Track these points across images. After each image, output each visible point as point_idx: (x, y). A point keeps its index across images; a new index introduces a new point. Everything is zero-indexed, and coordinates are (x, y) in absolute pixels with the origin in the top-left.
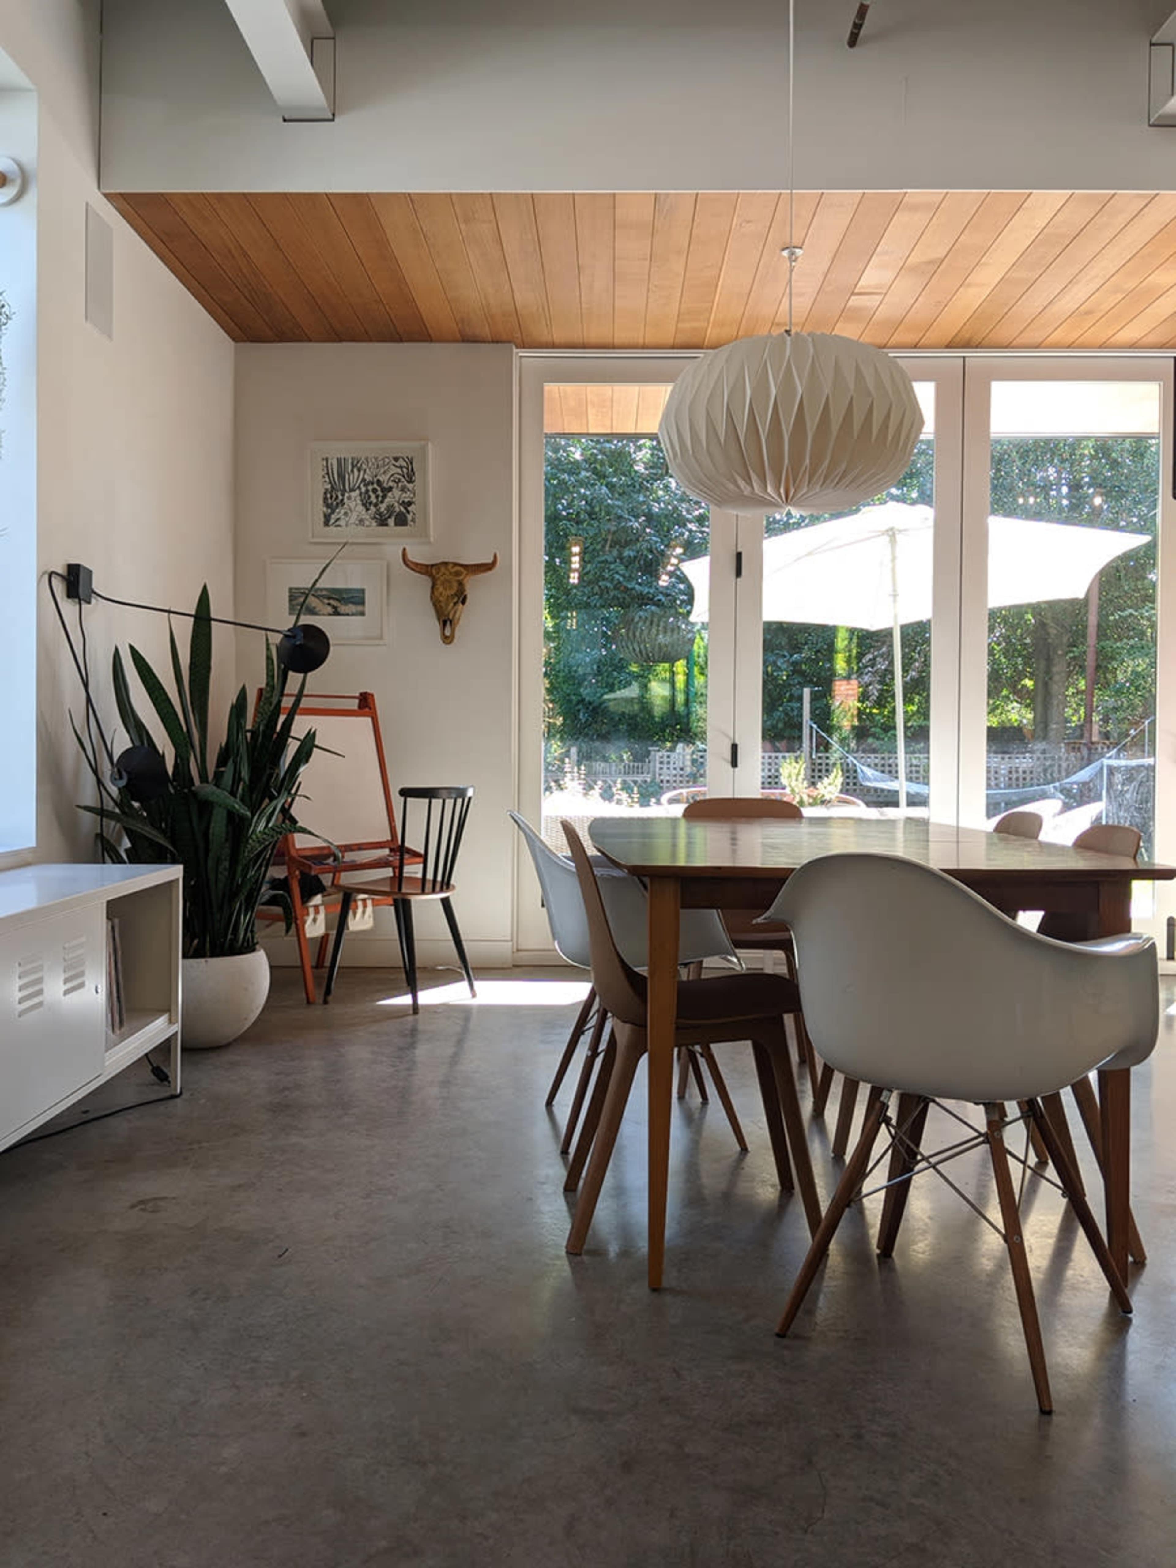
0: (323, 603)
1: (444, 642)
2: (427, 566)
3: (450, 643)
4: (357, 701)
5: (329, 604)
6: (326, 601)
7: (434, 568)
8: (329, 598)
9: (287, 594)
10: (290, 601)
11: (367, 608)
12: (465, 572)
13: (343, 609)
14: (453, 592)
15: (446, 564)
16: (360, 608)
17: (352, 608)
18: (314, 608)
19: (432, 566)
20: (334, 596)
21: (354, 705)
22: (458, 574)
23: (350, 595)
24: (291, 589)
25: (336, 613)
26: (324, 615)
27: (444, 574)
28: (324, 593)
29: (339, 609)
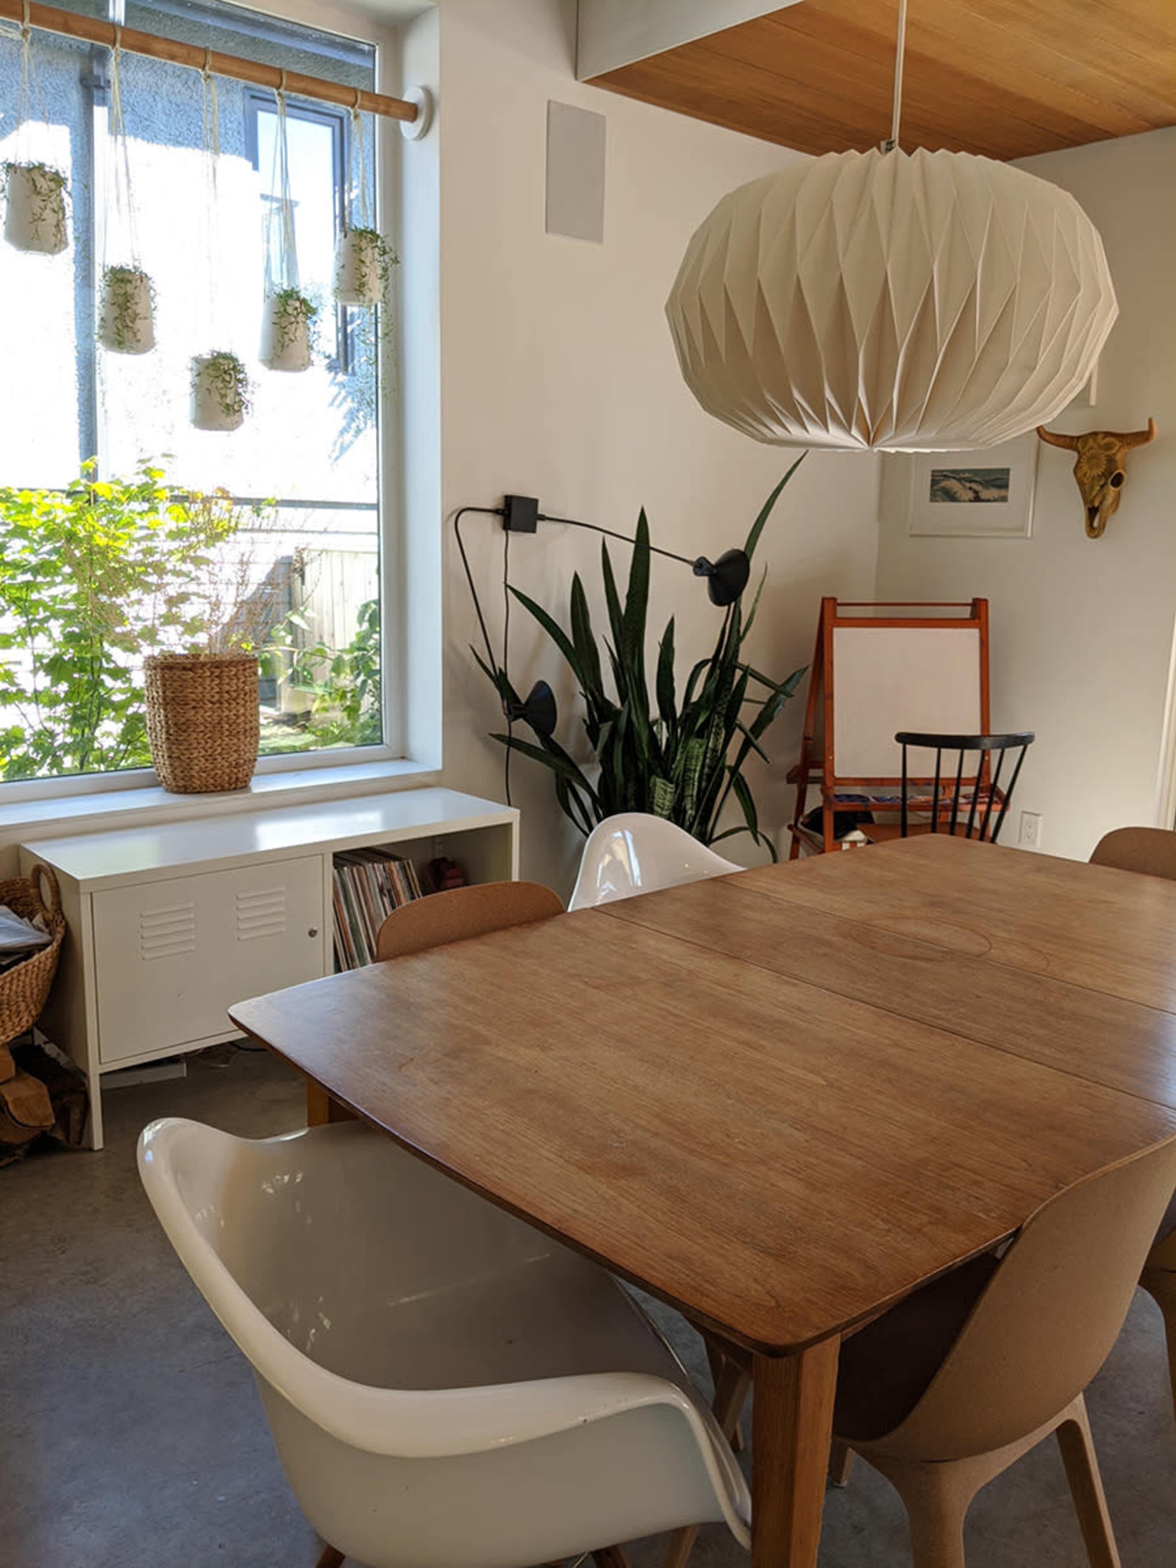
0: (964, 486)
1: (1089, 535)
2: (1072, 438)
3: (1096, 537)
4: (969, 609)
5: (970, 488)
6: (968, 485)
7: (1081, 440)
8: (971, 481)
9: (930, 478)
10: (932, 485)
11: (1012, 492)
12: (1118, 444)
13: (985, 493)
14: (1099, 471)
15: (1095, 434)
16: (1002, 492)
17: (993, 493)
18: (955, 493)
19: (1078, 438)
20: (977, 479)
21: (966, 613)
22: (1108, 447)
23: (992, 477)
24: (933, 471)
25: (977, 499)
26: (964, 501)
27: (1091, 448)
28: (967, 475)
29: (980, 494)
